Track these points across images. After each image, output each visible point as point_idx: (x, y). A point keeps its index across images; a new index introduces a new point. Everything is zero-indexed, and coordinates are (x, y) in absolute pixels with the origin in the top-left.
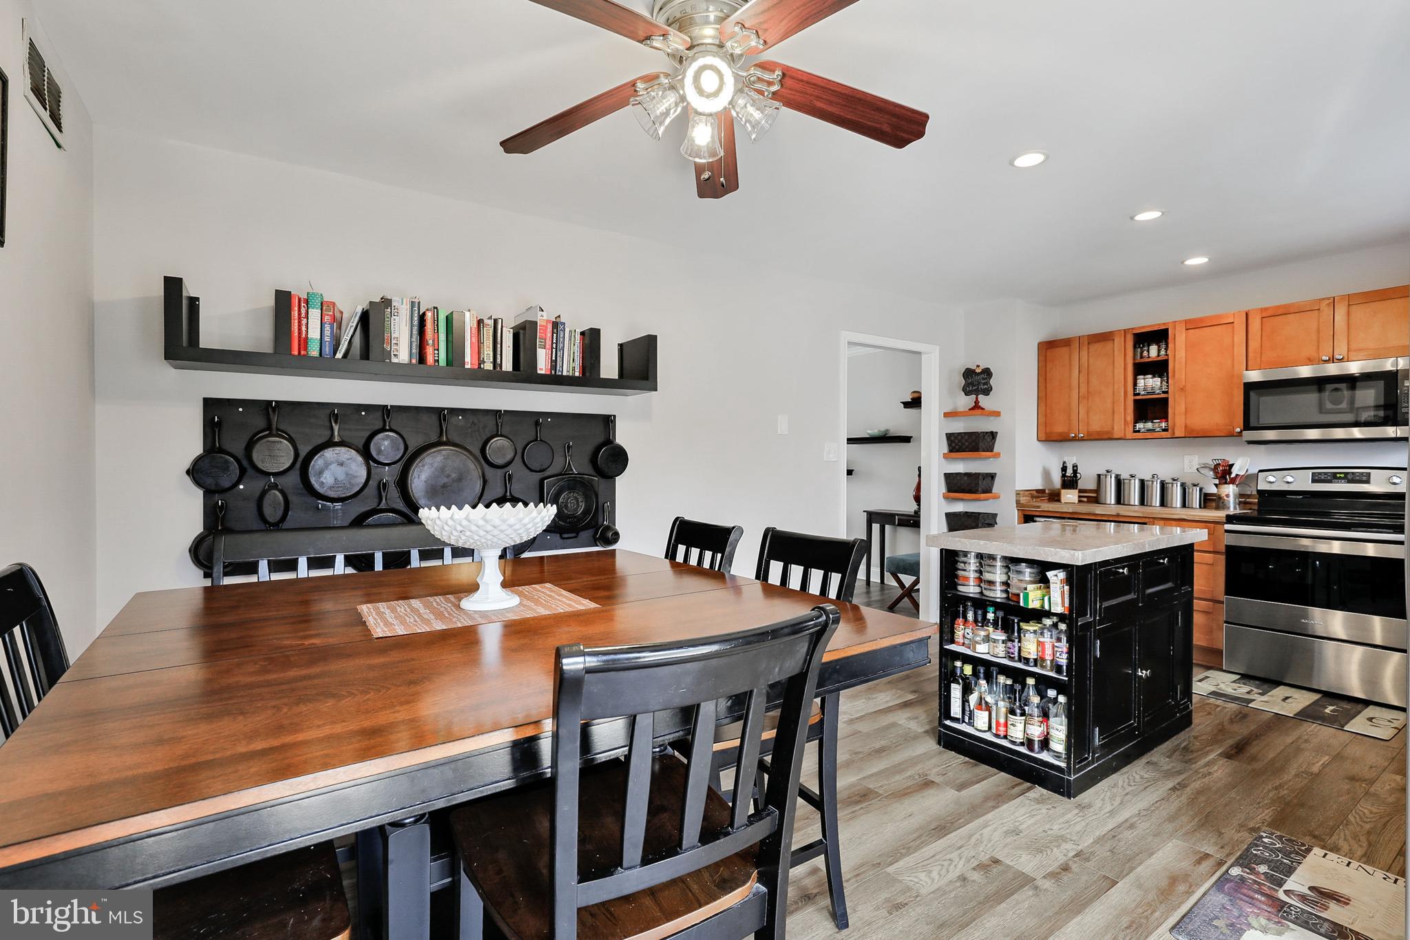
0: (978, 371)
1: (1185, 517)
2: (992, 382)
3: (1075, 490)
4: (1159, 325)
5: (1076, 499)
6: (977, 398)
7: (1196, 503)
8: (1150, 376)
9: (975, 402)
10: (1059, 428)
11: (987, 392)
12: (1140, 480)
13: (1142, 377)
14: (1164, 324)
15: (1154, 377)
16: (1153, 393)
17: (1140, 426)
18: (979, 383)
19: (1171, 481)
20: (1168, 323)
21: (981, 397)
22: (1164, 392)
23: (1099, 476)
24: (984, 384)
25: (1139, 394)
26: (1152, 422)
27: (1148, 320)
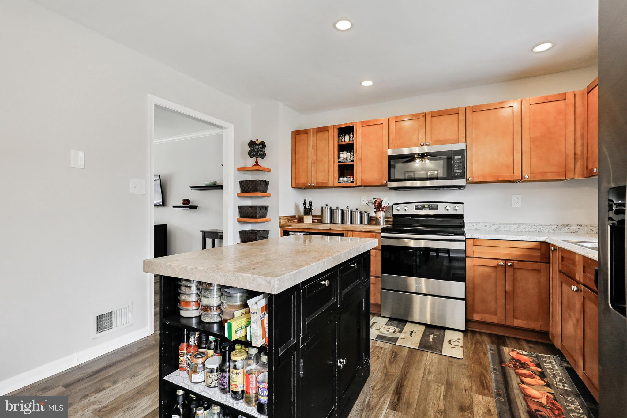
0: (257, 143)
1: (362, 230)
2: (266, 150)
3: (311, 216)
4: (350, 123)
5: (311, 221)
6: (257, 160)
7: (366, 222)
8: (345, 152)
9: (256, 162)
10: (302, 180)
11: (263, 156)
12: (341, 209)
13: (342, 152)
14: (352, 123)
15: (347, 152)
16: (347, 162)
17: (341, 179)
18: (258, 150)
19: (355, 210)
20: (353, 123)
21: (259, 159)
22: (352, 161)
23: (322, 207)
24: (262, 151)
25: (340, 162)
26: (347, 178)
27: (344, 121)
